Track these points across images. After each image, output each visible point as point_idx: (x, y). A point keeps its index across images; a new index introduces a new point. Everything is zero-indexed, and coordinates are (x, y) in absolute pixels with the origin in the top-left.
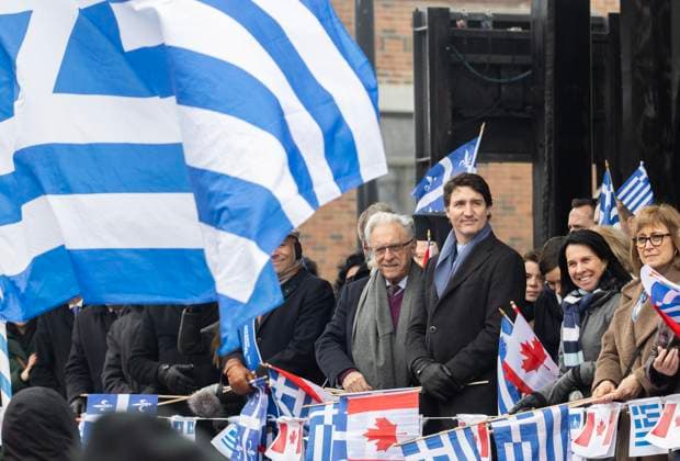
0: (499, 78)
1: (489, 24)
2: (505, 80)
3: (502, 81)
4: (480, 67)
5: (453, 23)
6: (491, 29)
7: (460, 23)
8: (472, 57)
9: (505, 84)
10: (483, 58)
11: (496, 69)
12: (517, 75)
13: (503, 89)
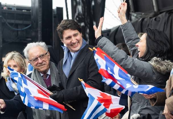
0: (18, 28)
1: (15, 9)
2: (20, 29)
3: (18, 29)
4: (11, 24)
5: (3, 8)
6: (16, 10)
7: (5, 8)
8: (8, 21)
9: (20, 31)
10: (13, 21)
11: (17, 25)
12: (24, 28)
13: (19, 33)
